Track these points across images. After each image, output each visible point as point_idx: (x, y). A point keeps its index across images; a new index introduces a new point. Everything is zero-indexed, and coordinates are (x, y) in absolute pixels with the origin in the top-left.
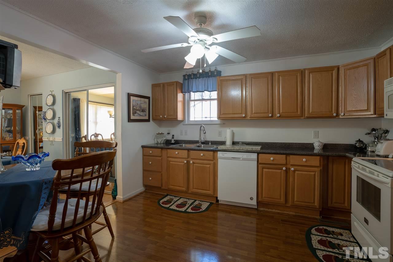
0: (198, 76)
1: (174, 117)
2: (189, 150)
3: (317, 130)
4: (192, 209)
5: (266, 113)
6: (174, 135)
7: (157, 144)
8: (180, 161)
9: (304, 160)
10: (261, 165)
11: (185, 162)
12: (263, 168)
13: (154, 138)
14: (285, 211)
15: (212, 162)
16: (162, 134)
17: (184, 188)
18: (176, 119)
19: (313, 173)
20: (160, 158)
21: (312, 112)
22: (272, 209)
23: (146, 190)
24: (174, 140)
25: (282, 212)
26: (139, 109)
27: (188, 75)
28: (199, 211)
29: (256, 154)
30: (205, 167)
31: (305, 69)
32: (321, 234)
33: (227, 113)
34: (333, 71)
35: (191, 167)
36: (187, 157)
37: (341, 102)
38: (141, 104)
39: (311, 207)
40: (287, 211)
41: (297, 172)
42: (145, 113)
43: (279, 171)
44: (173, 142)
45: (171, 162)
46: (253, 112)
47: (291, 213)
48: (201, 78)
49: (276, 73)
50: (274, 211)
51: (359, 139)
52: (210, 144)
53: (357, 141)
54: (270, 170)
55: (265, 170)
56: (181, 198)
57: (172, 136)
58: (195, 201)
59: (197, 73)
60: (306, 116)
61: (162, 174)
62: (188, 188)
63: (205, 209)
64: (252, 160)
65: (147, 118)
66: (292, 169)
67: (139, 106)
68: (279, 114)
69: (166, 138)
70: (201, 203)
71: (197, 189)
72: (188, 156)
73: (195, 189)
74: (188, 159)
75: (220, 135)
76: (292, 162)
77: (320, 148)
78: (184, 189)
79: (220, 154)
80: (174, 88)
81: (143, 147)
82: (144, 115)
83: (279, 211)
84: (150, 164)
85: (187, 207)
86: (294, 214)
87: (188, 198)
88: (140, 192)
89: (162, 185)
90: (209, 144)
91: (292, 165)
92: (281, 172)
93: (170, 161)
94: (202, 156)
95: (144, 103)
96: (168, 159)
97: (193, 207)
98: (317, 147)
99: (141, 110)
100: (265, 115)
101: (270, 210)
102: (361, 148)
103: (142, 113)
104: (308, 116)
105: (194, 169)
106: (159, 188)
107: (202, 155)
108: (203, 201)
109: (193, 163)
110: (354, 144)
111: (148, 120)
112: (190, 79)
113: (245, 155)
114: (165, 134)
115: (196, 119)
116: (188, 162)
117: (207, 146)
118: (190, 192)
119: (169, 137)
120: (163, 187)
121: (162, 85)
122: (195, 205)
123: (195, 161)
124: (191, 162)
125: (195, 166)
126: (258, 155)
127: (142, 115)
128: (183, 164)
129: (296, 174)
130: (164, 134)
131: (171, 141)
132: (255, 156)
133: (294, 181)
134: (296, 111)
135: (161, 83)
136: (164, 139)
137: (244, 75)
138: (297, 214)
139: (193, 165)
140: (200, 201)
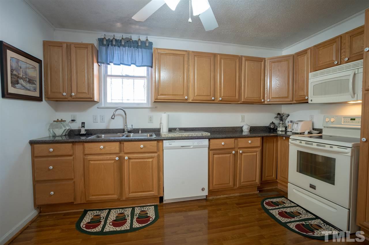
0: (123, 43)
1: (89, 96)
2: (121, 142)
3: (243, 114)
4: (139, 222)
5: (209, 96)
6: (84, 123)
7: (55, 136)
8: (108, 159)
9: (250, 142)
10: (212, 152)
11: (117, 158)
12: (214, 154)
13: (48, 127)
14: (231, 194)
15: (156, 155)
16: (62, 121)
17: (115, 195)
18: (91, 98)
19: (255, 154)
20: (71, 158)
21: (247, 97)
22: (220, 195)
23: (40, 212)
24: (86, 130)
25: (229, 196)
26: (24, 77)
27: (107, 40)
28: (149, 222)
29: (208, 140)
30: (147, 161)
31: (242, 56)
32: (274, 208)
33: (166, 93)
34: (262, 62)
35: (126, 164)
36: (118, 152)
37: (266, 90)
38: (26, 68)
39: (253, 184)
40: (233, 194)
41: (243, 154)
42: (33, 85)
43: (228, 155)
44: (83, 132)
45: (92, 162)
46: (196, 95)
47: (237, 195)
48: (127, 48)
49: (218, 55)
50: (222, 196)
51: (273, 122)
52: (140, 132)
53: (271, 123)
54: (220, 156)
55: (215, 156)
56: (110, 210)
57: (82, 124)
58: (133, 208)
59: (121, 39)
60: (242, 101)
61: (74, 182)
62: (121, 194)
63: (154, 216)
64: (203, 147)
65: (37, 94)
66: (241, 152)
67: (24, 72)
68: (221, 97)
69: (69, 128)
70: (143, 209)
71: (135, 192)
72: (121, 150)
73: (133, 192)
74: (120, 155)
75: (151, 121)
76: (240, 145)
77: (248, 131)
78: (115, 197)
79: (166, 143)
80: (87, 53)
81: (32, 143)
82: (32, 89)
83: (226, 196)
84: (49, 170)
85: (129, 221)
86: (238, 194)
87: (121, 207)
88: (30, 220)
89: (75, 199)
90: (138, 132)
91: (240, 148)
92: (230, 156)
93: (89, 161)
94: (141, 148)
95: (32, 68)
96: (85, 157)
97: (137, 218)
98: (246, 130)
99: (28, 80)
100: (208, 98)
101: (218, 197)
102: (273, 129)
103: (28, 86)
104: (244, 101)
105: (130, 167)
106: (71, 204)
107: (142, 146)
108: (143, 206)
109: (129, 159)
110: (268, 125)
111: (39, 99)
112: (110, 46)
113: (196, 142)
114: (67, 121)
115: (113, 101)
116: (121, 159)
117: (136, 134)
118: (124, 198)
119: (75, 126)
120: (79, 202)
121: (65, 46)
122: (137, 215)
123: (131, 156)
124: (126, 158)
125: (132, 162)
126: (209, 140)
127: (28, 88)
128: (113, 162)
129: (243, 156)
130: (65, 121)
131: (80, 132)
132: (206, 142)
133: (241, 162)
134: (235, 96)
135: (64, 43)
136: (68, 128)
137: (186, 51)
138: (241, 194)
139: (129, 162)
140: (140, 207)
